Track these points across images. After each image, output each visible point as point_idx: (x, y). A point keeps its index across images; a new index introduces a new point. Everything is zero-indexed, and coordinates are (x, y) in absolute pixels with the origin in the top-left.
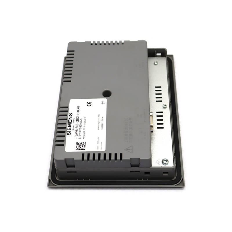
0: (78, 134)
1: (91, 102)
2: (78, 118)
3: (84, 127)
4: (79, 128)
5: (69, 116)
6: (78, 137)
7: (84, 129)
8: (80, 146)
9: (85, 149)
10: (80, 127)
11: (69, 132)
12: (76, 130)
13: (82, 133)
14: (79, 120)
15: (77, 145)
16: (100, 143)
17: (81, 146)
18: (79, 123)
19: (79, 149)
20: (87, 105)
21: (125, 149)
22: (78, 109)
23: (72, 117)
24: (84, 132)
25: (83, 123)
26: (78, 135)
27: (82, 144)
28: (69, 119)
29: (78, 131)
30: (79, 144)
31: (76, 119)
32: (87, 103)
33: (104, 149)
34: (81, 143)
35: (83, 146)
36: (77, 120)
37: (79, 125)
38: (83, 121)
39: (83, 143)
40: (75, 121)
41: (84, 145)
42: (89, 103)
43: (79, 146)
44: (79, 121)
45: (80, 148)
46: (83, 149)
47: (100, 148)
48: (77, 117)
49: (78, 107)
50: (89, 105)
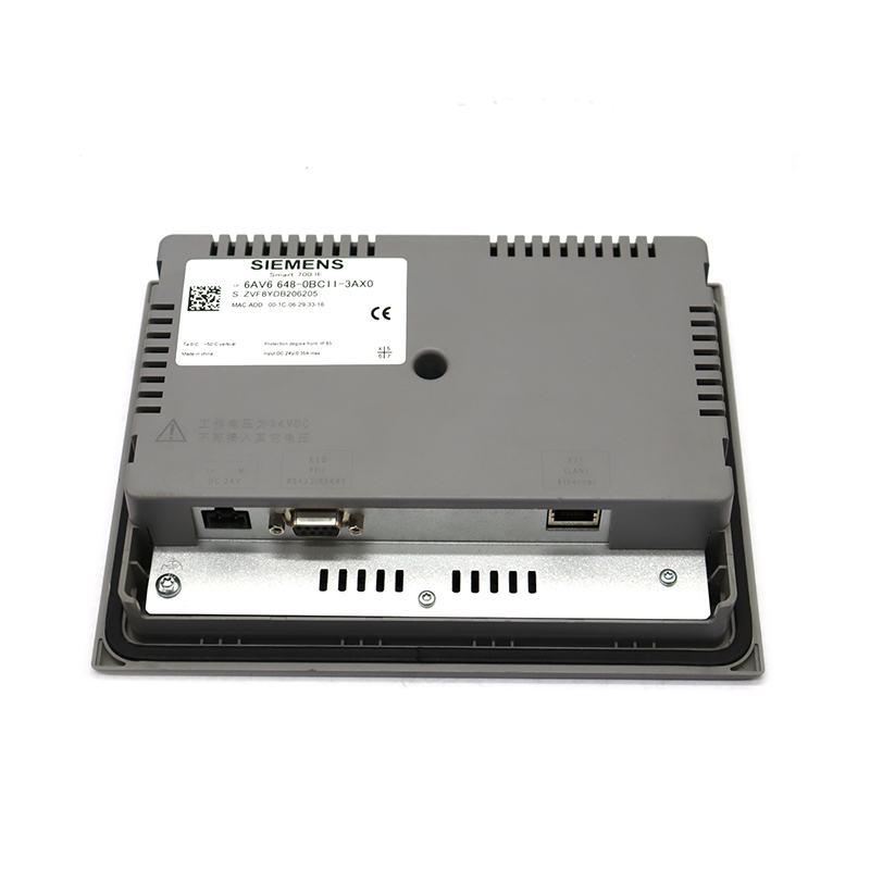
0: (254, 289)
1: (388, 318)
2: (321, 284)
3: (283, 305)
4: (280, 290)
5: (331, 260)
6: (242, 290)
7: (271, 305)
8: (204, 297)
9: (189, 310)
10: (282, 294)
11: (264, 264)
12: (269, 285)
13: (259, 299)
14: (313, 290)
15: (207, 289)
16: (208, 349)
17: (204, 300)
18: (299, 288)
19: (191, 296)
20: (377, 308)
21: (173, 420)
22: (360, 284)
23: (326, 267)
24: (260, 305)
25: (297, 300)
26: (249, 290)
27: (213, 300)
28: (319, 262)
29: (266, 289)
30: (214, 295)
31: (317, 279)
32: (388, 308)
33: (181, 360)
34: (216, 299)
35: (204, 304)
36: (310, 284)
37: (292, 290)
38: (306, 300)
39: (215, 303)
40: (308, 279)
41: (207, 308)
42: (385, 314)
43: (205, 293)
44: (308, 289)
45: (196, 296)
46: (190, 304)
47: (189, 349)
48: (326, 284)
49: (370, 284)
50: (378, 313)
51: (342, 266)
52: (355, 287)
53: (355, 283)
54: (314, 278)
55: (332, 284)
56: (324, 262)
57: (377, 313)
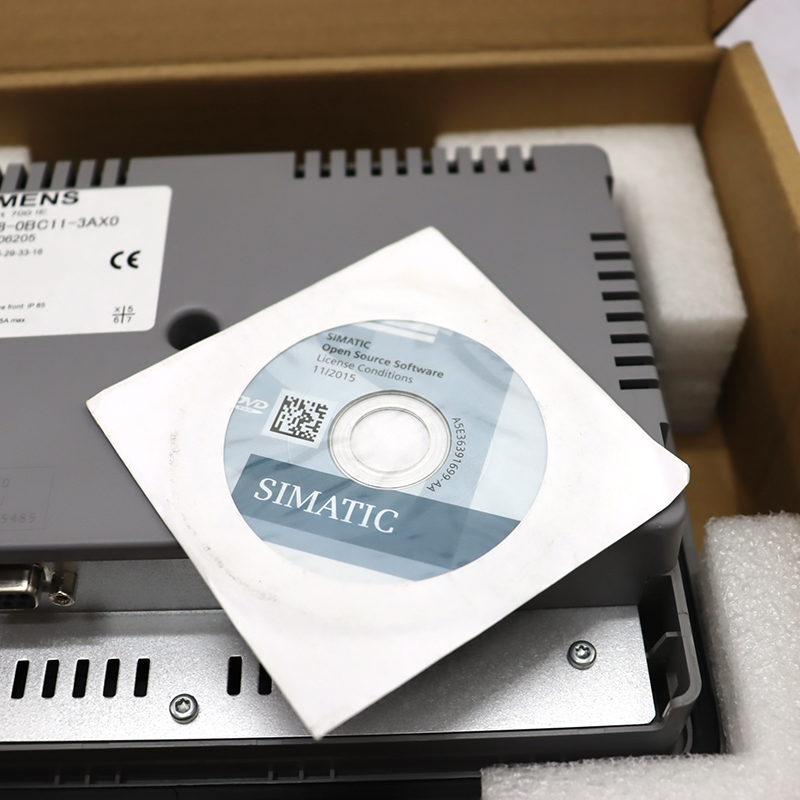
1: (136, 267)
2: (43, 225)
5: (63, 193)
14: (29, 233)
18: (9, 232)
20: (121, 253)
22: (98, 221)
23: (54, 202)
25: (5, 247)
28: (44, 196)
31: (37, 218)
32: (137, 252)
36: (26, 226)
38: (17, 246)
40: (25, 219)
42: (131, 260)
44: (22, 232)
48: (50, 224)
49: (115, 221)
50: (121, 261)
51: (76, 200)
52: (92, 226)
53: (93, 221)
54: (35, 217)
55: (58, 224)
56: (52, 194)
57: (117, 261)
